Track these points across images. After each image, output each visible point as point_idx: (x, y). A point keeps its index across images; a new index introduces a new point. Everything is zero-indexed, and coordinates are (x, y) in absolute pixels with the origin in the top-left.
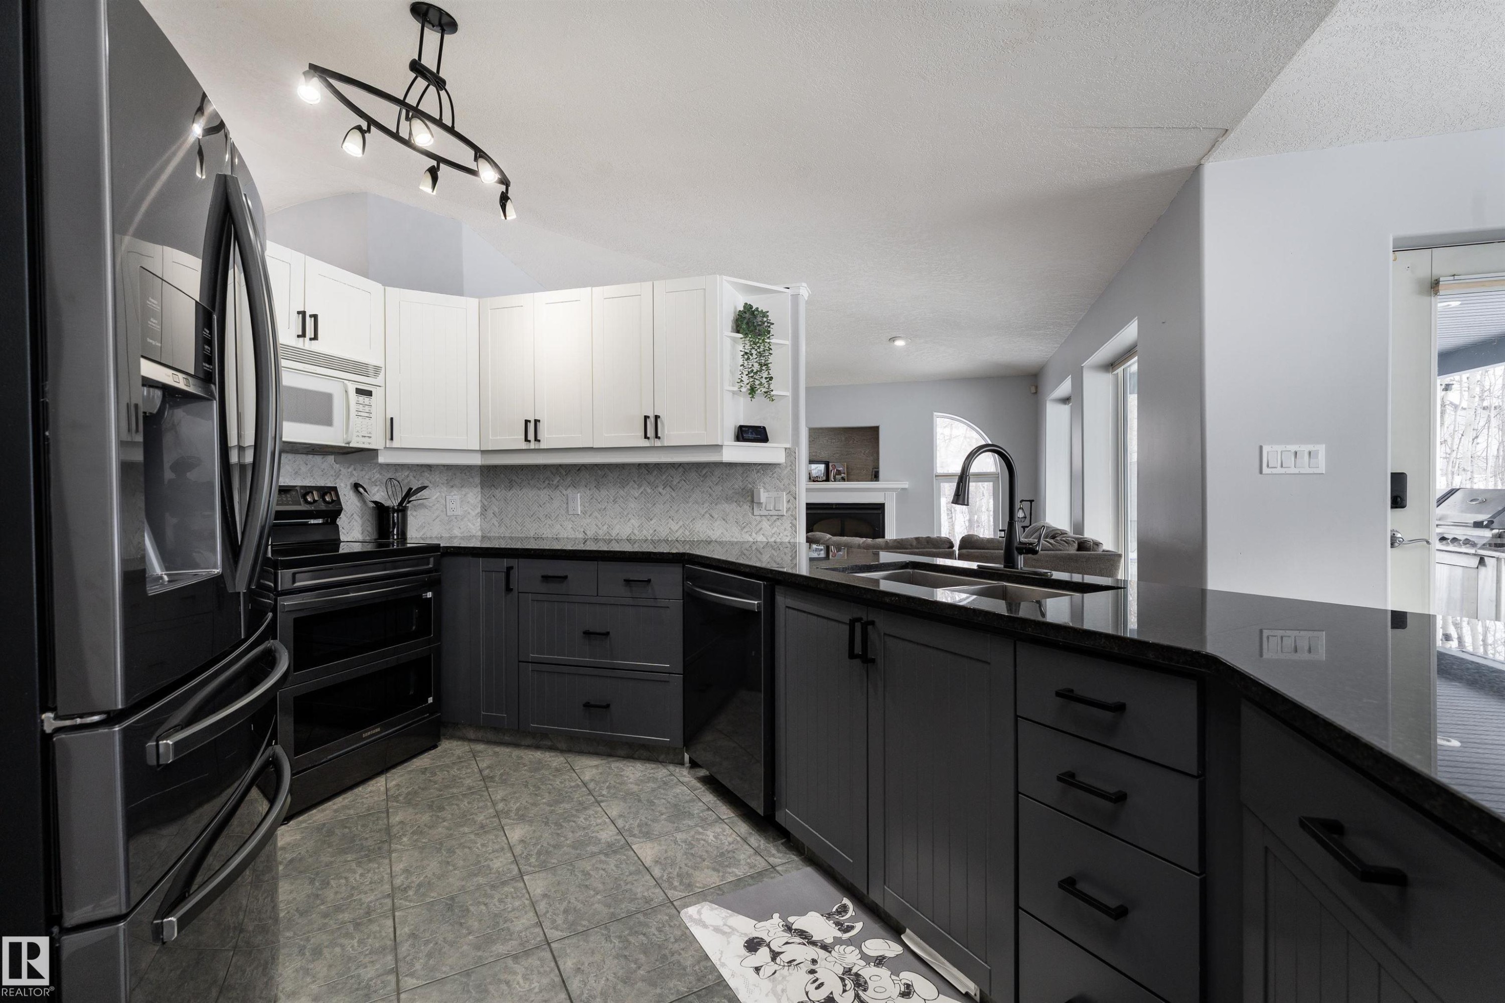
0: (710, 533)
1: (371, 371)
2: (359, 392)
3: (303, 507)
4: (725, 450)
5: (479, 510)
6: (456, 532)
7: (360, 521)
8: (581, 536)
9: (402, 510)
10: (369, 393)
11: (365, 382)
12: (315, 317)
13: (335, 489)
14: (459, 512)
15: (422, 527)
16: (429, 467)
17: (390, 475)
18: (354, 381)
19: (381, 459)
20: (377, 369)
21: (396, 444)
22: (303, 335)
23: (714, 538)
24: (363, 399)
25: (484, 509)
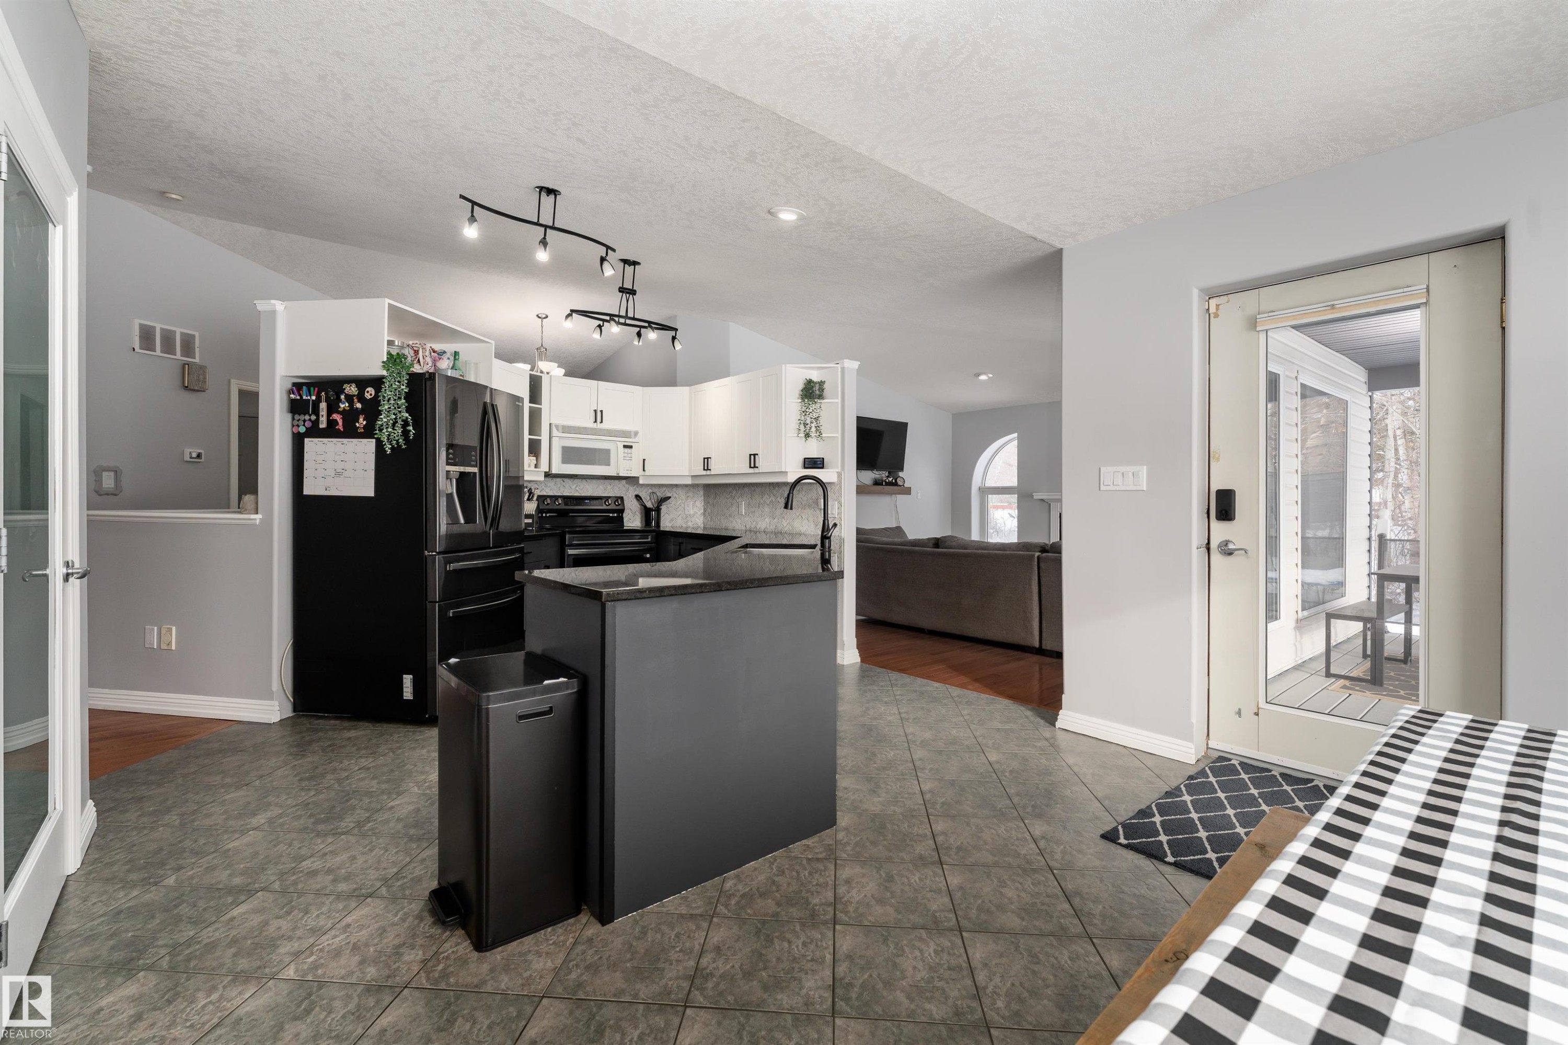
0: (801, 528)
1: (633, 435)
2: (625, 447)
3: (604, 507)
4: (789, 474)
5: (702, 511)
6: (690, 524)
7: (639, 516)
8: (744, 528)
9: (658, 510)
10: (631, 447)
11: (628, 441)
12: (602, 411)
13: (622, 498)
14: (692, 512)
15: (672, 520)
16: (676, 486)
17: (650, 491)
18: (621, 442)
19: (641, 482)
20: (636, 433)
21: (647, 473)
22: (596, 421)
23: (803, 531)
24: (626, 450)
25: (705, 510)
